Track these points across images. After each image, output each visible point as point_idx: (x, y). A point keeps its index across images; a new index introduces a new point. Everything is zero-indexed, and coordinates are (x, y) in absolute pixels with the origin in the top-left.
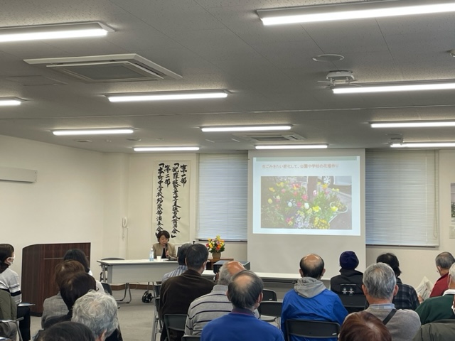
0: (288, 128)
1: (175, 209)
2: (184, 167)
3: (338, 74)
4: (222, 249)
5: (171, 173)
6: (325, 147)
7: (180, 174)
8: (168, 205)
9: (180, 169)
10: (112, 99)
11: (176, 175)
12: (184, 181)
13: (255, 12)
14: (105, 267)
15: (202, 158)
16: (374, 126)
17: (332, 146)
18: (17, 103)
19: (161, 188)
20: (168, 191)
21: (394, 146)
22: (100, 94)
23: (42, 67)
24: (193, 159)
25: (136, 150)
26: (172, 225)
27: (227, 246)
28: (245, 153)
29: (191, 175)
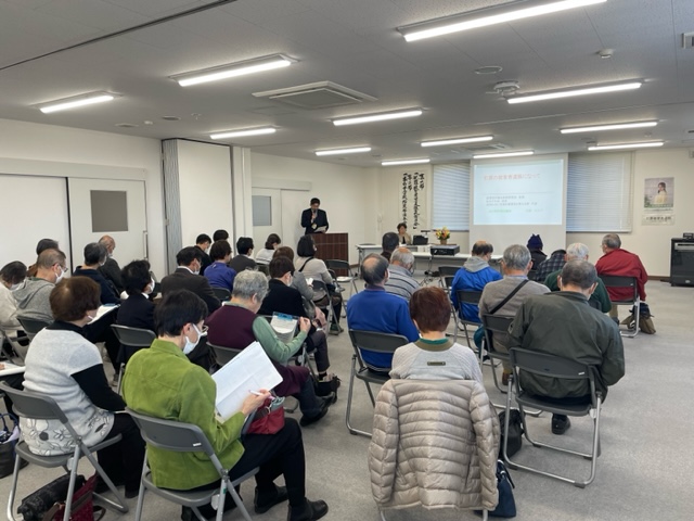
0: (490, 138)
1: (416, 208)
2: (422, 175)
3: (504, 85)
4: (448, 237)
5: (413, 181)
6: (531, 153)
7: (419, 181)
8: (410, 205)
9: (419, 177)
10: (336, 123)
11: (416, 182)
12: (422, 186)
13: (397, 30)
14: (361, 250)
15: (436, 167)
16: (563, 132)
17: (537, 152)
18: (271, 131)
19: (405, 192)
20: (410, 194)
21: (591, 149)
22: (326, 118)
23: (266, 98)
24: (429, 169)
25: (383, 164)
26: (414, 219)
27: (451, 235)
28: (467, 162)
29: (427, 181)
